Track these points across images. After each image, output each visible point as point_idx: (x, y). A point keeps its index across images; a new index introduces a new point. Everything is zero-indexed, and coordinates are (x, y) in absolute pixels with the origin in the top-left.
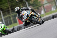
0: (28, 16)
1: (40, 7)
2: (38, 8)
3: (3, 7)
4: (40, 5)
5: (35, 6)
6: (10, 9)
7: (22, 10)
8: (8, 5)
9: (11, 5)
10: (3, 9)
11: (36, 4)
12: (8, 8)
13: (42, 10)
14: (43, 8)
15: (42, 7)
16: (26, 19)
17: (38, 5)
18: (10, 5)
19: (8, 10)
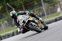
0: (24, 22)
1: (56, 4)
2: (54, 5)
3: (16, 4)
4: (56, 2)
5: (50, 3)
6: (23, 6)
7: (19, 14)
8: (21, 2)
9: (25, 2)
10: (15, 6)
11: (52, 1)
12: (21, 5)
13: (58, 7)
14: (59, 6)
15: (58, 4)
16: (22, 26)
17: (53, 2)
18: (23, 2)
19: (21, 7)
